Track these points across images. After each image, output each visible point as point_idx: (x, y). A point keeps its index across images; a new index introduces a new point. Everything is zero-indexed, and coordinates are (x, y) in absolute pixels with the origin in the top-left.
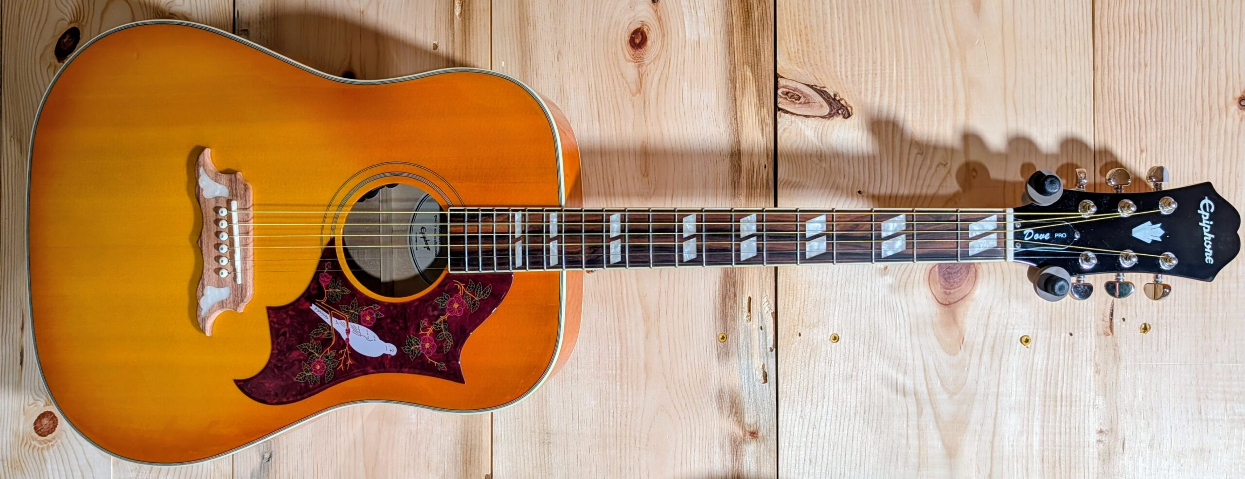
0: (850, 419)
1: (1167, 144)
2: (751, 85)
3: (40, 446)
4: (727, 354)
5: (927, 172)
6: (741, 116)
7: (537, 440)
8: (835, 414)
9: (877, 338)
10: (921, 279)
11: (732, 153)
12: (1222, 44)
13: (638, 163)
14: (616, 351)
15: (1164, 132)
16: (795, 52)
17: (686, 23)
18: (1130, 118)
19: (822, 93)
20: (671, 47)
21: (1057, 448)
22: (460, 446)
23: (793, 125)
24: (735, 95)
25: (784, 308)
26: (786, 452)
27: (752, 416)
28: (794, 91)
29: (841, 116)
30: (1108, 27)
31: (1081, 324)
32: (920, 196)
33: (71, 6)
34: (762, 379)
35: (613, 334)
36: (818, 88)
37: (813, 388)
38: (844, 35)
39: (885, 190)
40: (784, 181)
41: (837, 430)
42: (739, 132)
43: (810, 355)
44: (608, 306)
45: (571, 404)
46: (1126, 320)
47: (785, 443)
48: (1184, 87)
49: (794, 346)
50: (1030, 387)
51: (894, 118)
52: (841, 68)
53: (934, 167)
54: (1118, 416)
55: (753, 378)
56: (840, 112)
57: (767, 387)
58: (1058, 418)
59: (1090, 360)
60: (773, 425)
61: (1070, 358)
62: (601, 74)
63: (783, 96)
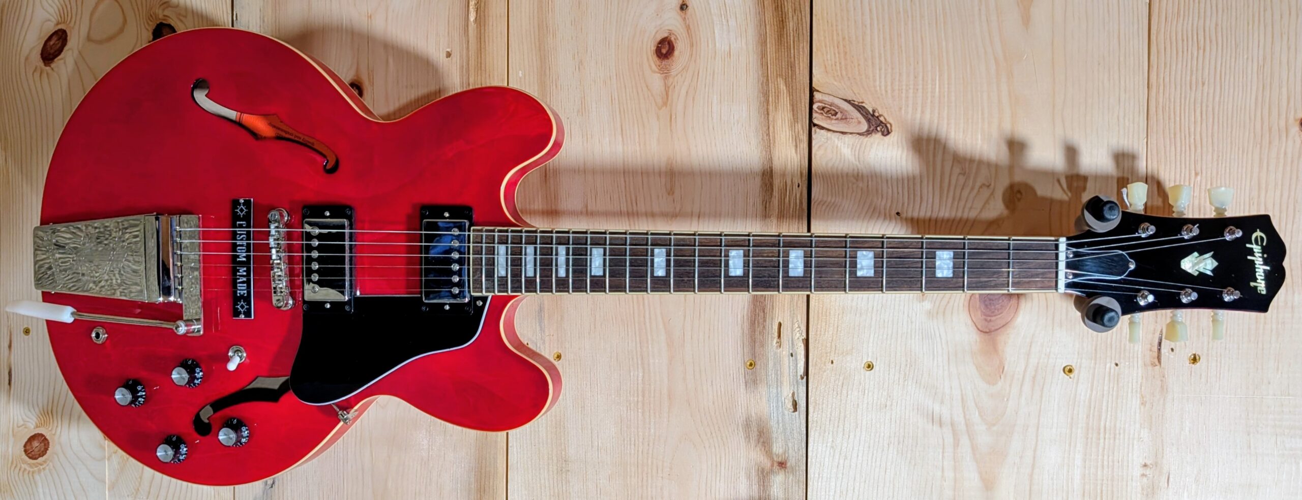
0: (883, 450)
1: (1224, 165)
2: (785, 99)
3: (31, 470)
4: (755, 382)
5: (970, 193)
6: (774, 132)
7: (555, 468)
8: (867, 445)
9: (913, 366)
10: (961, 305)
11: (764, 171)
12: (1284, 60)
13: (663, 180)
14: (638, 377)
15: (1221, 155)
16: (832, 65)
17: (716, 31)
18: (1185, 139)
19: (860, 108)
20: (700, 58)
21: (1099, 482)
22: (474, 473)
23: (829, 142)
24: (767, 109)
25: (816, 334)
26: (815, 484)
27: (781, 446)
28: (830, 106)
29: (880, 133)
30: (1165, 43)
31: (1127, 354)
32: (961, 220)
33: (57, 6)
34: (792, 407)
35: (635, 360)
36: (856, 103)
37: (844, 419)
38: (884, 47)
39: (923, 212)
40: (819, 200)
41: (869, 464)
42: (772, 149)
43: (843, 384)
44: (629, 330)
45: (590, 431)
46: (1175, 351)
47: (814, 474)
48: (1243, 107)
49: (825, 374)
50: (1072, 419)
51: (936, 135)
52: (880, 82)
53: (977, 187)
54: (1163, 450)
55: (782, 406)
56: (879, 129)
57: (797, 416)
58: (1101, 451)
59: (1136, 391)
60: (803, 456)
61: (1115, 389)
62: (625, 86)
63: (819, 111)
